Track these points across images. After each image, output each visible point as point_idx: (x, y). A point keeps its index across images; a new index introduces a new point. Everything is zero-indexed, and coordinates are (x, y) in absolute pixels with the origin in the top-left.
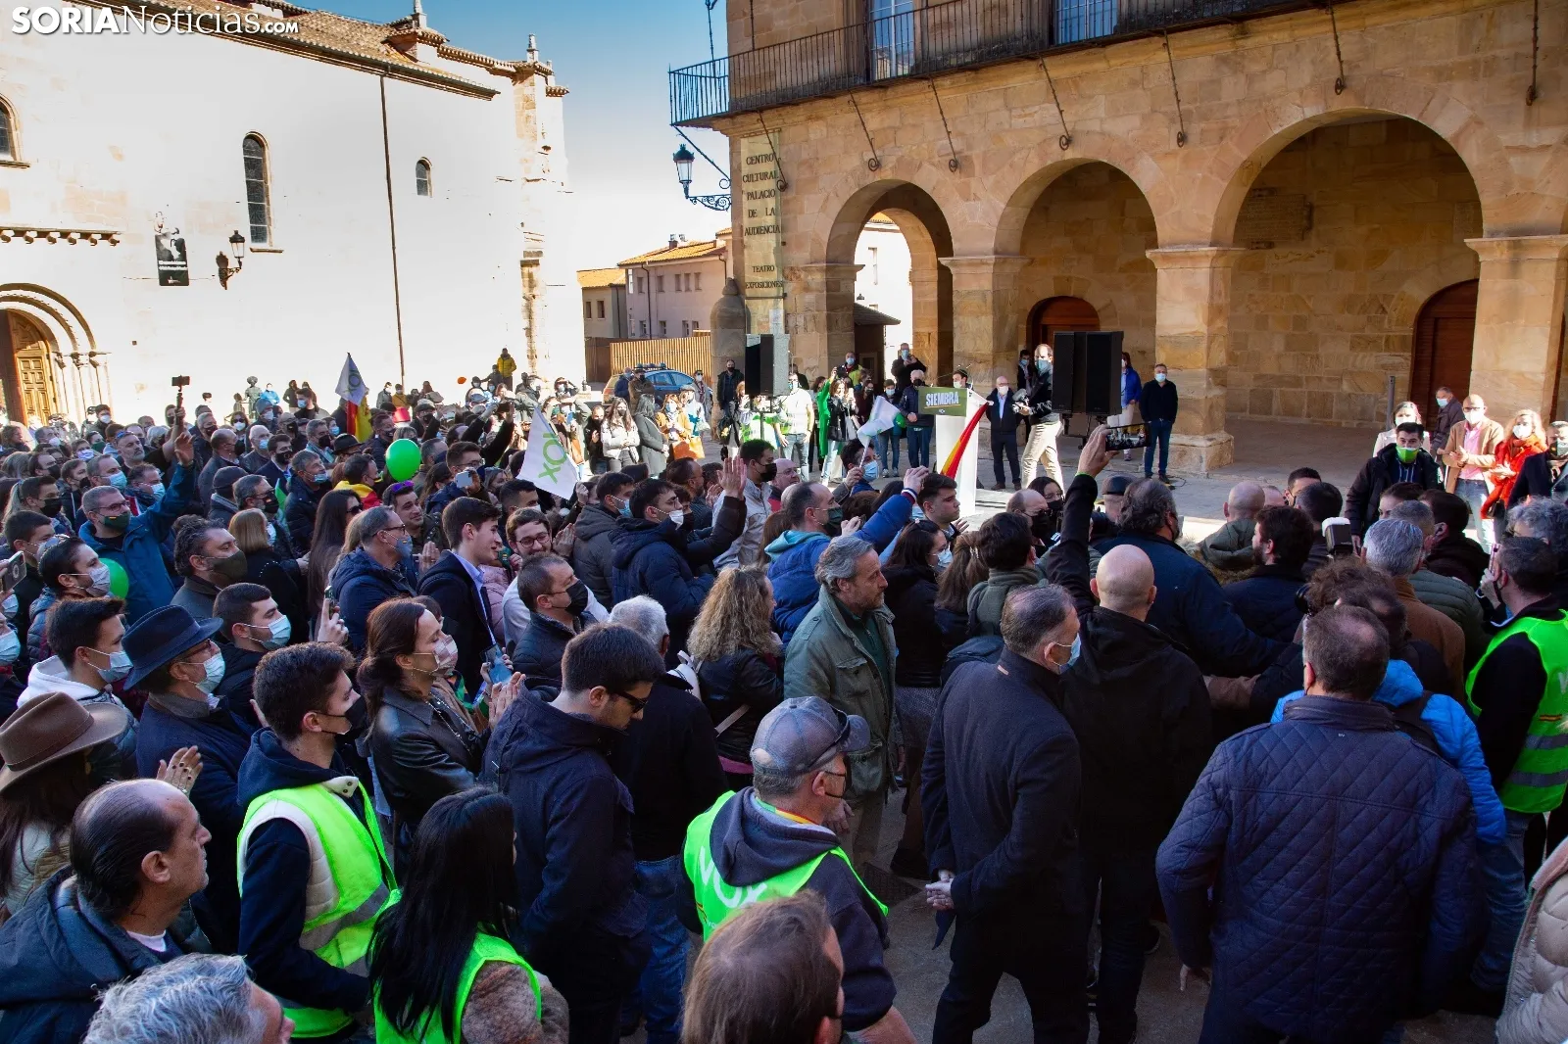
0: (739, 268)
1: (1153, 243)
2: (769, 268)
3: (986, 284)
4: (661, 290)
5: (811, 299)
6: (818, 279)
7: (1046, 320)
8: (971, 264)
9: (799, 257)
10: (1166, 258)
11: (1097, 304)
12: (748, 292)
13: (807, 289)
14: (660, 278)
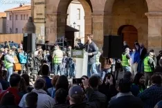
0: (32, 14)
1: (147, 11)
2: (41, 14)
3: (102, 21)
4: (17, 19)
5: (53, 23)
6: (55, 18)
7: (123, 31)
8: (97, 15)
9: (50, 11)
10: (150, 15)
11: (137, 28)
12: (35, 21)
13: (52, 21)
14: (17, 16)
